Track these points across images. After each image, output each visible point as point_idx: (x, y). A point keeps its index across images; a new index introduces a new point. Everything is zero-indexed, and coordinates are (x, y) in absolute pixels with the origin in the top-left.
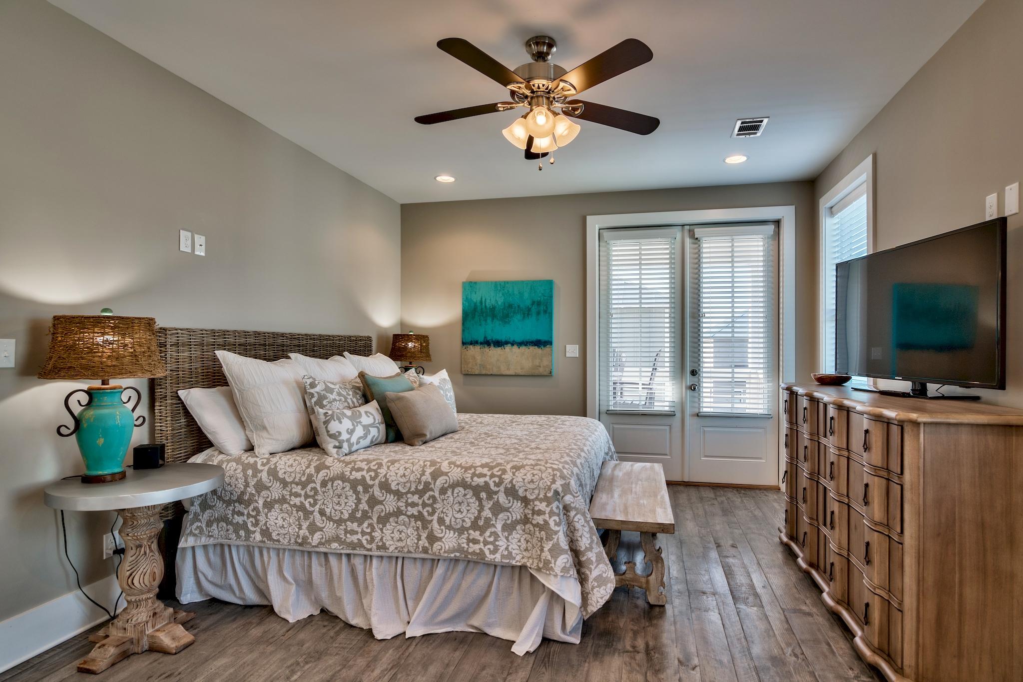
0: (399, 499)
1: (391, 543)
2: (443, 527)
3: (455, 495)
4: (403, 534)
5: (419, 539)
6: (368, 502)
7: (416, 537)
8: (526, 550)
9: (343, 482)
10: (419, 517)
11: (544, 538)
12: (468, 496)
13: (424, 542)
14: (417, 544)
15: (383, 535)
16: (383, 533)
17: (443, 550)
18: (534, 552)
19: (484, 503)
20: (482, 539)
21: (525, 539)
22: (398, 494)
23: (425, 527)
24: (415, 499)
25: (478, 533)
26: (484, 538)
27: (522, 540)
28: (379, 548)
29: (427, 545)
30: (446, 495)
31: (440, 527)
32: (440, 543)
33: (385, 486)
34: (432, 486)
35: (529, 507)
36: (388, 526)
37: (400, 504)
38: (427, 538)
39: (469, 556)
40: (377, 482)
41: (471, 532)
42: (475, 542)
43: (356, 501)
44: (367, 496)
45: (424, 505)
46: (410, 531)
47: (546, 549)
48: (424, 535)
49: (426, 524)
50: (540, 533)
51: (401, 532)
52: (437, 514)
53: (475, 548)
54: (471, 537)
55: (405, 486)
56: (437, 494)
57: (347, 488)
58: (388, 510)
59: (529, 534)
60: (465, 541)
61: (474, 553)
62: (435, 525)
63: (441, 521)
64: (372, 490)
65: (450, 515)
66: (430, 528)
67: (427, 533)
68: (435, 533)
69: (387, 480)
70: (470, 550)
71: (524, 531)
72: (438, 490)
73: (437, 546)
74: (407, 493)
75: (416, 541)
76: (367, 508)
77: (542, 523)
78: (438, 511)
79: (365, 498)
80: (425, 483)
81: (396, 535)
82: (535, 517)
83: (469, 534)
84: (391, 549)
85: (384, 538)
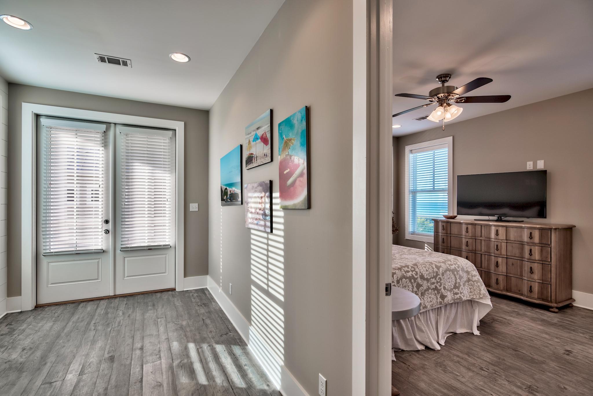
0: (428, 282)
1: (428, 304)
2: (446, 291)
3: (447, 275)
4: (431, 298)
5: (437, 299)
6: (416, 287)
7: (436, 298)
8: (471, 292)
9: (406, 279)
10: (436, 289)
11: (480, 285)
12: (451, 275)
13: (439, 300)
14: (437, 301)
15: (424, 301)
16: (424, 300)
17: (449, 301)
18: (475, 292)
19: (457, 276)
20: (459, 292)
21: (469, 288)
22: (428, 280)
23: (438, 293)
24: (433, 280)
25: (457, 290)
26: (460, 291)
27: (468, 289)
28: (424, 308)
29: (441, 300)
30: (444, 276)
31: (445, 290)
32: (447, 298)
33: (422, 277)
34: (439, 273)
35: (470, 274)
36: (425, 296)
37: (429, 284)
38: (440, 297)
39: (456, 301)
40: (418, 275)
41: (454, 290)
42: (457, 294)
43: (412, 288)
44: (416, 283)
45: (437, 282)
46: (433, 296)
47: (482, 289)
48: (439, 297)
49: (438, 291)
50: (477, 284)
51: (430, 298)
52: (442, 286)
53: (458, 296)
54: (455, 292)
55: (429, 275)
56: (441, 277)
57: (408, 282)
58: (425, 288)
59: (471, 285)
60: (453, 295)
61: (457, 299)
62: (443, 290)
63: (444, 288)
64: (417, 280)
65: (447, 285)
66: (441, 292)
67: (440, 296)
68: (443, 294)
69: (422, 274)
70: (456, 298)
71: (468, 285)
72: (441, 274)
73: (446, 300)
74: (430, 279)
75: (436, 300)
76: (416, 290)
77: (477, 279)
78: (443, 284)
79: (415, 285)
80: (436, 272)
81: (429, 300)
82: (473, 278)
83: (454, 291)
84: (429, 306)
85: (425, 303)
